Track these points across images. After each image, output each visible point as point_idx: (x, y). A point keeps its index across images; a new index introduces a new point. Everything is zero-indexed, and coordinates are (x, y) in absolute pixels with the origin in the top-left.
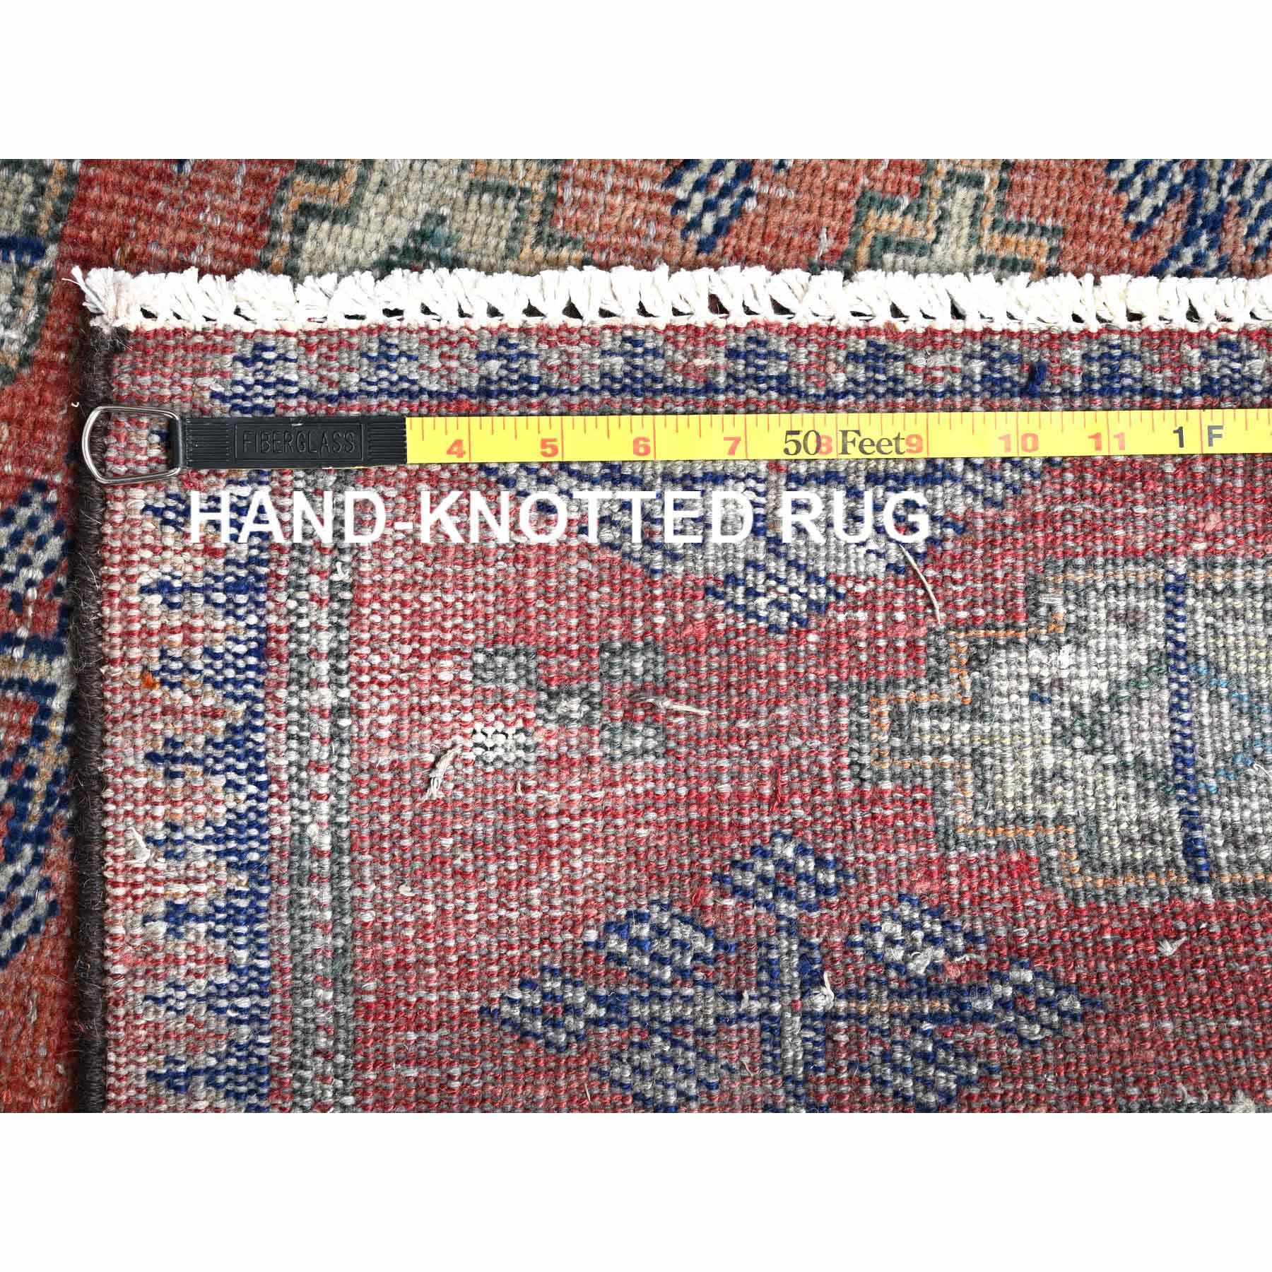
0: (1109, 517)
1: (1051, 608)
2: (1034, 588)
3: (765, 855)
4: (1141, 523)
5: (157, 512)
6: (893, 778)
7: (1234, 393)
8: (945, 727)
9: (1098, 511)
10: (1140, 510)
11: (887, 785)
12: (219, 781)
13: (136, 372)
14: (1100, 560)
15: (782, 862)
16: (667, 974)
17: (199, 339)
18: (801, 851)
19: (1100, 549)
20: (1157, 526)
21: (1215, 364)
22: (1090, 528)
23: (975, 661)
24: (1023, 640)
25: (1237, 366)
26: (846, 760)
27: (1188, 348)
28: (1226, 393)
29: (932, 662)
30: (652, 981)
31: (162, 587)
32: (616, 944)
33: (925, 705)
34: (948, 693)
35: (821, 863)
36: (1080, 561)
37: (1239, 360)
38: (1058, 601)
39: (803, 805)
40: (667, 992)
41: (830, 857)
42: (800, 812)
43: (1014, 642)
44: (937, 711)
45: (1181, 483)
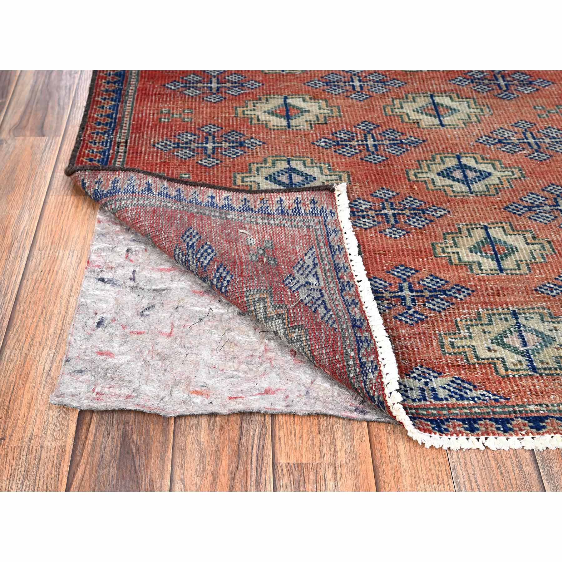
0: (321, 343)
1: (295, 332)
2: (300, 327)
3: (227, 274)
4: (321, 352)
5: (297, 199)
6: (248, 300)
7: (362, 372)
8: (261, 311)
9: (323, 340)
10: (324, 351)
11: (245, 299)
12: (241, 206)
13: (326, 194)
14: (309, 343)
15: (225, 277)
16: (198, 256)
17: (334, 203)
18: (228, 281)
19: (312, 343)
20: (321, 357)
21: (370, 365)
22: (318, 339)
23: (279, 316)
24: (285, 327)
25: (370, 371)
26: (251, 288)
27: (373, 357)
28: (362, 369)
29: (278, 306)
30: (197, 254)
31: (281, 200)
32: (206, 247)
33: (266, 305)
34: (270, 310)
35: (226, 287)
36: (308, 338)
37: (372, 371)
38: (296, 334)
39: (240, 280)
40: (194, 257)
41: (228, 288)
42: (238, 280)
43: (284, 324)
44: (265, 308)
45: (334, 361)
